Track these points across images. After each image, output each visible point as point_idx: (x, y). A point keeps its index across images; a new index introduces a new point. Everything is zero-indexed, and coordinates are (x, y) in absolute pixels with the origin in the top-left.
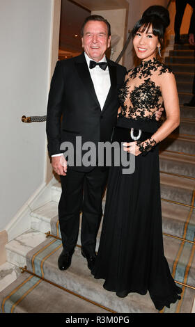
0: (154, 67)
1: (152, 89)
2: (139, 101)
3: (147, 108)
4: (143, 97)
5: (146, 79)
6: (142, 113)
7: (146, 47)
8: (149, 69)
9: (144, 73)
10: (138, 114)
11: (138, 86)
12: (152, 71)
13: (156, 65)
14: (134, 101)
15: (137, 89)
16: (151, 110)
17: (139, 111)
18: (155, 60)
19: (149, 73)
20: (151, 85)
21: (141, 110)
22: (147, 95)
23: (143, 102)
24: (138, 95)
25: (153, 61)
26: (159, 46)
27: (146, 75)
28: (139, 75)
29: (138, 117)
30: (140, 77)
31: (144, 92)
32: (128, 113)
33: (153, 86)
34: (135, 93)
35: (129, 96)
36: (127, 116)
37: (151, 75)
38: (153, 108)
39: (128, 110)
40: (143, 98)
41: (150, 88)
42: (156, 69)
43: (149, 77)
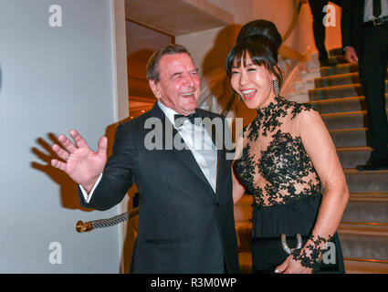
0: (281, 111)
1: (289, 145)
2: (276, 171)
3: (294, 178)
4: (280, 162)
5: (275, 132)
6: (291, 189)
7: (252, 86)
8: (274, 116)
9: (267, 125)
10: (285, 192)
11: (265, 149)
12: (280, 119)
13: (283, 108)
14: (268, 175)
15: (264, 153)
16: (304, 179)
17: (284, 187)
18: (279, 102)
19: (276, 123)
20: (285, 140)
21: (288, 185)
22: (285, 157)
23: (284, 171)
24: (270, 162)
25: (276, 103)
26: (274, 78)
27: (271, 127)
28: (261, 131)
29: (286, 198)
30: (265, 134)
31: (277, 154)
32: (266, 198)
33: (290, 140)
34: (266, 162)
35: (256, 170)
36: (267, 203)
37: (280, 124)
38: (305, 175)
39: (264, 193)
40: (281, 164)
41: (284, 144)
42: (285, 114)
43: (277, 128)
